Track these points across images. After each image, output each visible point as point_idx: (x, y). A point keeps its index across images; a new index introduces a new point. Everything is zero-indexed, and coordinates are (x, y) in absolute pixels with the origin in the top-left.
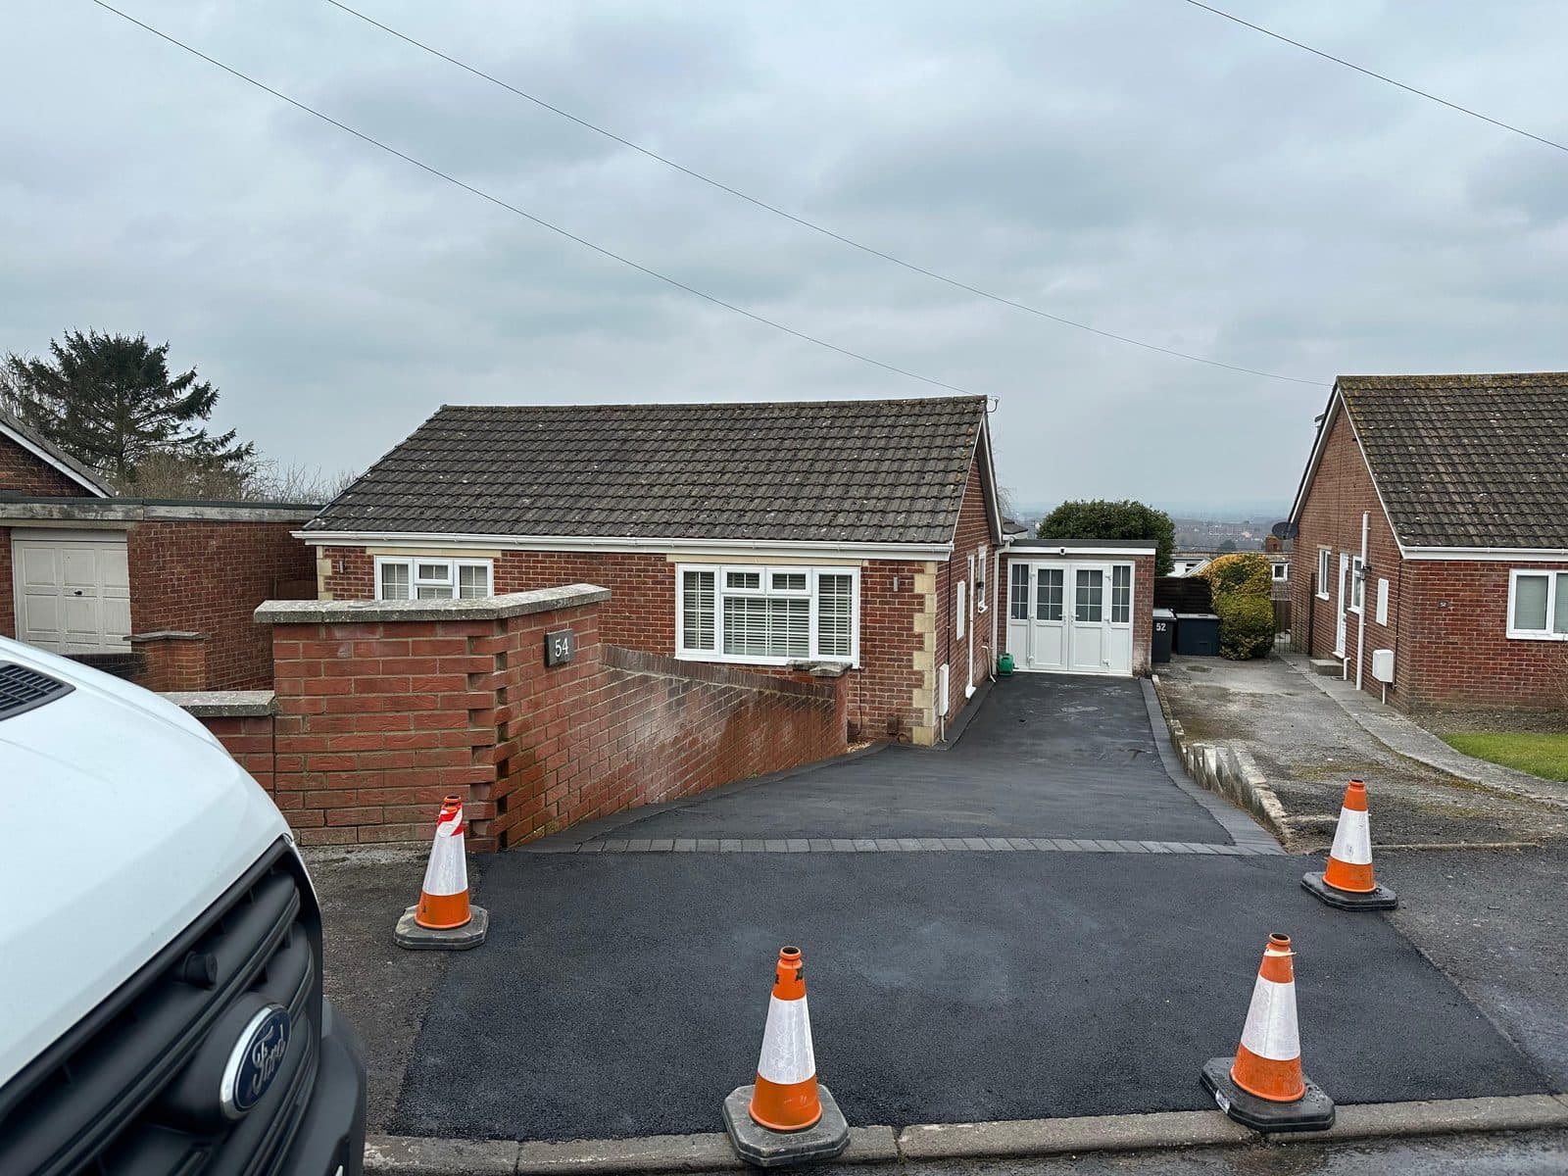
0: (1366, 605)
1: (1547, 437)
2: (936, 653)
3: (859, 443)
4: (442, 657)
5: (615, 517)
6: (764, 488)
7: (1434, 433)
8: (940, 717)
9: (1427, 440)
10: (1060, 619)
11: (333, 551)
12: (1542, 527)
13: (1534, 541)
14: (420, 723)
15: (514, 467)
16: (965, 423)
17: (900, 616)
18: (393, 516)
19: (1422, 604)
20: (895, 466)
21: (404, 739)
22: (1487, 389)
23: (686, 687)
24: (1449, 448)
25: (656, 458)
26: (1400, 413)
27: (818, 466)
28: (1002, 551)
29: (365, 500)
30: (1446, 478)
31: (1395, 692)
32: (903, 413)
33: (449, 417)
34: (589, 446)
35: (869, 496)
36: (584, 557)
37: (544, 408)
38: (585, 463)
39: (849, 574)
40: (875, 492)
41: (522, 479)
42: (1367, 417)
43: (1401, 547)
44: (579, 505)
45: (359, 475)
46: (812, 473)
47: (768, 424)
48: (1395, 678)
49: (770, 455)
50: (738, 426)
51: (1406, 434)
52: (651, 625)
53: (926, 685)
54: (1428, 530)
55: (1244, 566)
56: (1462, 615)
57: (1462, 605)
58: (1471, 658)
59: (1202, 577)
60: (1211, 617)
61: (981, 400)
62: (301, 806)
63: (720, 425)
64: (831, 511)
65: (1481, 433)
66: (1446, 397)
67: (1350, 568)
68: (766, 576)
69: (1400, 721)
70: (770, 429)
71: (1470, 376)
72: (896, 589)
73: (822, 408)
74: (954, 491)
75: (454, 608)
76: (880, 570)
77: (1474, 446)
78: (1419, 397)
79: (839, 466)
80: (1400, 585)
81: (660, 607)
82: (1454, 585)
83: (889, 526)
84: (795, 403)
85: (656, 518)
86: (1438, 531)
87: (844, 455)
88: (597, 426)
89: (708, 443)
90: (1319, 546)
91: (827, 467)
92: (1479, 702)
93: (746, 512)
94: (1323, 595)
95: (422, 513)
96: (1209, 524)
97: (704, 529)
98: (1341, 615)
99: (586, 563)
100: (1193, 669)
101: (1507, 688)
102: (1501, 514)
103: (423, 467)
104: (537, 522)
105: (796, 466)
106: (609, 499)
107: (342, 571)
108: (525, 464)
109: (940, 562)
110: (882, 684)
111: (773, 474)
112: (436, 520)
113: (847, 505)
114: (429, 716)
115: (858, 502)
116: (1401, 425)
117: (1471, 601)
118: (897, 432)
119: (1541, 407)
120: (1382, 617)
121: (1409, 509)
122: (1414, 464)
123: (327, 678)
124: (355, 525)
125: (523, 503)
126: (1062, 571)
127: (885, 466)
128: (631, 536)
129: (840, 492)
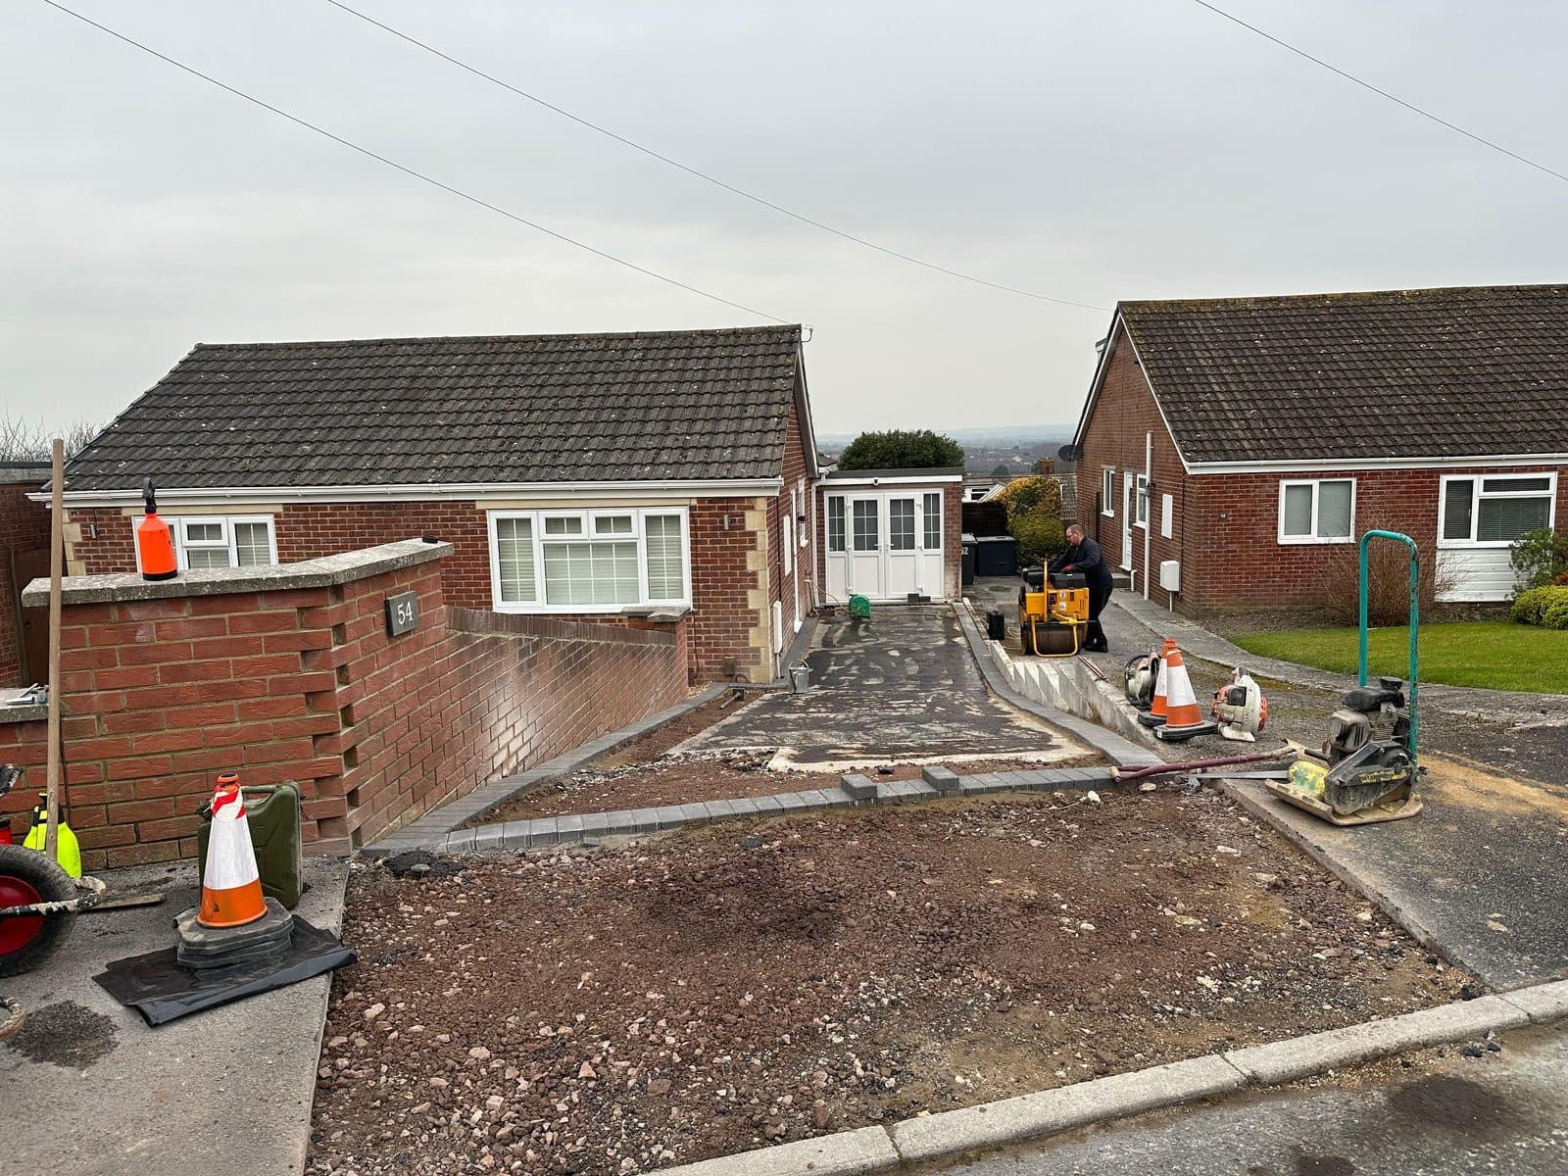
0: (1151, 520)
1: (1305, 355)
2: (770, 590)
3: (675, 376)
4: (267, 634)
5: (411, 462)
6: (578, 426)
7: (1208, 355)
8: (776, 654)
9: (1202, 361)
10: (876, 548)
11: (81, 513)
12: (1306, 439)
13: (1300, 453)
14: (246, 712)
15: (289, 410)
16: (783, 354)
17: (732, 555)
18: (151, 471)
19: (1204, 517)
20: (716, 399)
21: (227, 733)
22: (1250, 311)
23: (536, 646)
24: (1221, 368)
25: (453, 396)
26: (1176, 335)
27: (634, 401)
28: (818, 484)
29: (115, 454)
30: (1221, 397)
31: (1181, 600)
32: (718, 343)
33: (204, 355)
34: (374, 384)
35: (692, 431)
36: (381, 508)
37: (317, 343)
38: (371, 404)
39: (677, 514)
40: (698, 427)
41: (299, 423)
42: (1147, 340)
43: (1185, 463)
44: (370, 450)
45: (105, 426)
46: (628, 409)
47: (575, 357)
48: (1181, 586)
49: (580, 390)
50: (542, 359)
51: (1183, 356)
52: (463, 578)
53: (762, 625)
54: (1208, 446)
55: (1036, 489)
56: (1240, 525)
57: (1240, 516)
58: (1248, 564)
59: (998, 502)
60: (1008, 538)
61: (796, 329)
62: (106, 822)
63: (522, 358)
64: (654, 448)
65: (1248, 353)
66: (1215, 319)
67: (1135, 485)
68: (588, 519)
69: (1188, 627)
70: (578, 362)
71: (1235, 299)
72: (727, 528)
73: (631, 340)
74: (778, 423)
75: (278, 576)
76: (709, 508)
77: (1243, 366)
78: (1192, 320)
79: (657, 401)
80: (1184, 500)
81: (472, 559)
82: (1232, 497)
83: (715, 462)
84: (602, 334)
85: (461, 461)
86: (1217, 447)
87: (661, 389)
88: (380, 362)
89: (510, 379)
90: (1102, 466)
91: (644, 402)
92: (1256, 604)
93: (561, 452)
94: (1109, 513)
95: (185, 466)
96: (984, 450)
97: (516, 472)
98: (1127, 530)
99: (382, 515)
100: (996, 589)
101: (1279, 590)
102: (1270, 429)
103: (181, 414)
104: (322, 471)
105: (610, 402)
106: (403, 443)
107: (94, 537)
108: (301, 407)
109: (769, 498)
110: (717, 625)
111: (585, 411)
112: (203, 473)
113: (669, 442)
114: (259, 704)
115: (681, 438)
116: (1178, 347)
117: (1247, 511)
118: (714, 363)
119: (1298, 328)
120: (1167, 531)
121: (1191, 428)
122: (1192, 384)
123: (124, 668)
124: (106, 482)
125: (303, 450)
126: (876, 501)
127: (705, 400)
128: (434, 482)
129: (660, 428)
